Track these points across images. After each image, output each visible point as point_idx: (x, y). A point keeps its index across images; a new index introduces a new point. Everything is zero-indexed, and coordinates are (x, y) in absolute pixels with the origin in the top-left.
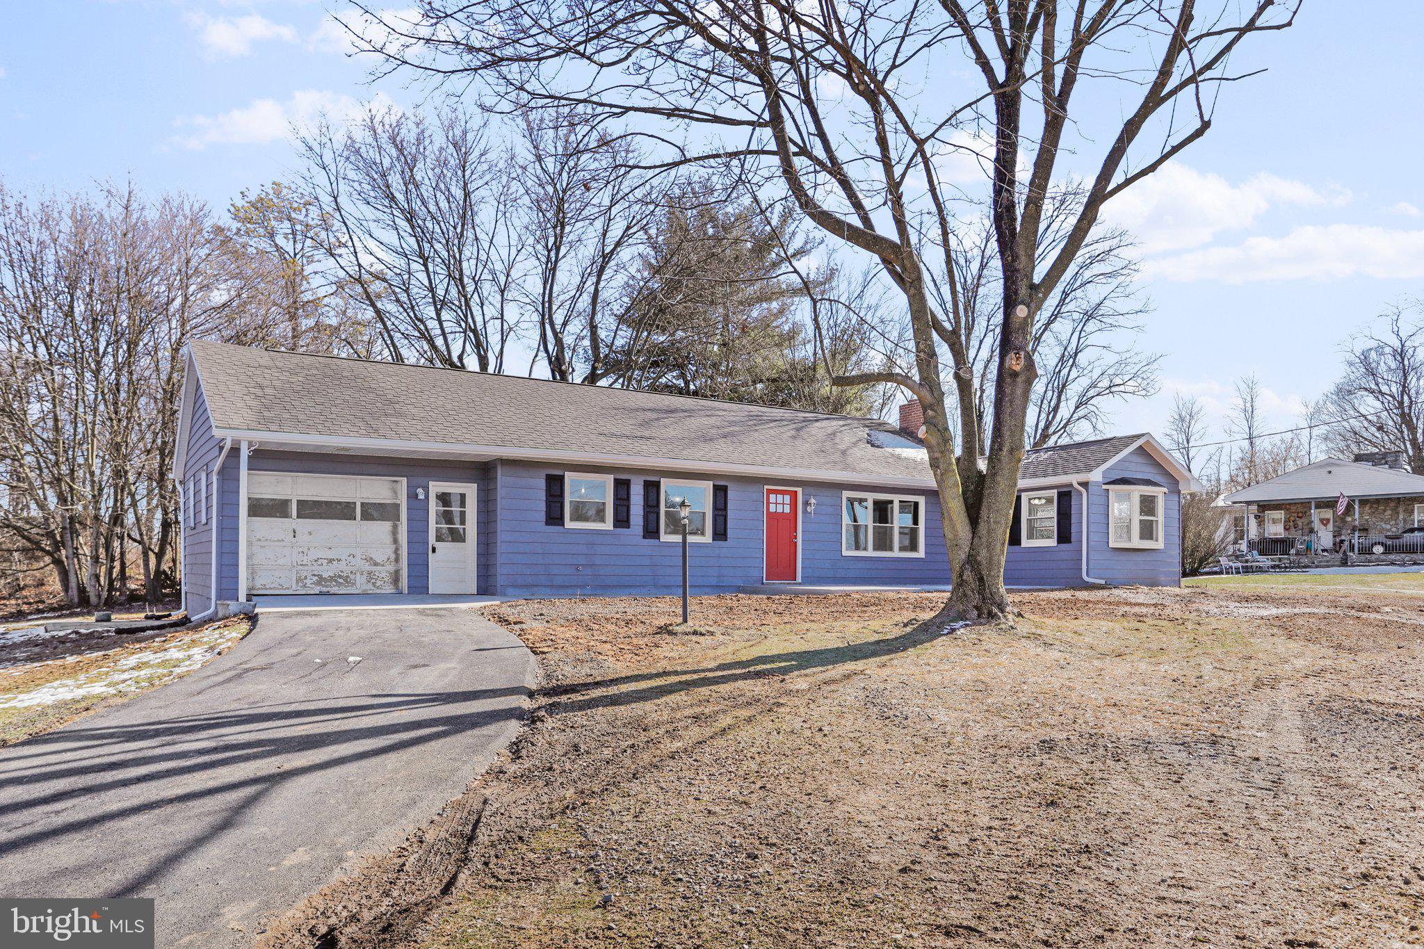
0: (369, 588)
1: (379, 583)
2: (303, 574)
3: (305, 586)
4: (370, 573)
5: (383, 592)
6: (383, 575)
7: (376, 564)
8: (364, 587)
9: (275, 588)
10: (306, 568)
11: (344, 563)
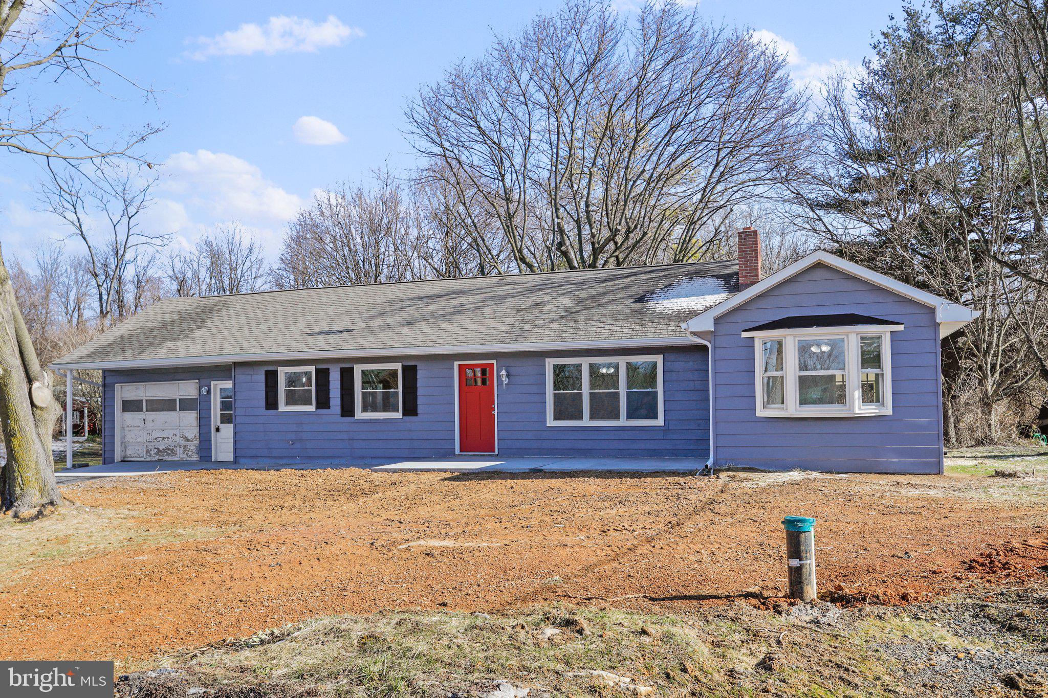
0: (184, 457)
1: (190, 453)
2: (150, 447)
3: (150, 456)
4: (185, 447)
5: (192, 459)
6: (192, 448)
7: (188, 440)
8: (181, 456)
9: (136, 457)
10: (151, 444)
11: (170, 440)
